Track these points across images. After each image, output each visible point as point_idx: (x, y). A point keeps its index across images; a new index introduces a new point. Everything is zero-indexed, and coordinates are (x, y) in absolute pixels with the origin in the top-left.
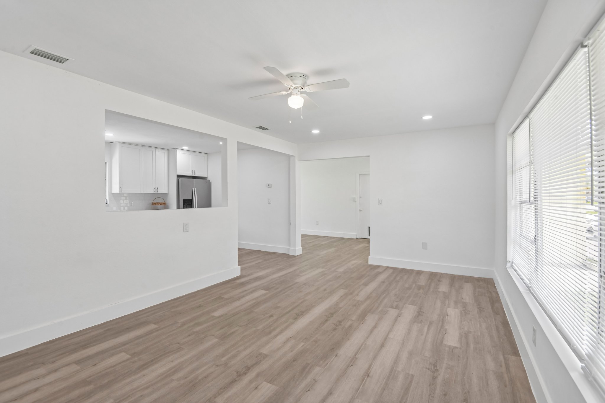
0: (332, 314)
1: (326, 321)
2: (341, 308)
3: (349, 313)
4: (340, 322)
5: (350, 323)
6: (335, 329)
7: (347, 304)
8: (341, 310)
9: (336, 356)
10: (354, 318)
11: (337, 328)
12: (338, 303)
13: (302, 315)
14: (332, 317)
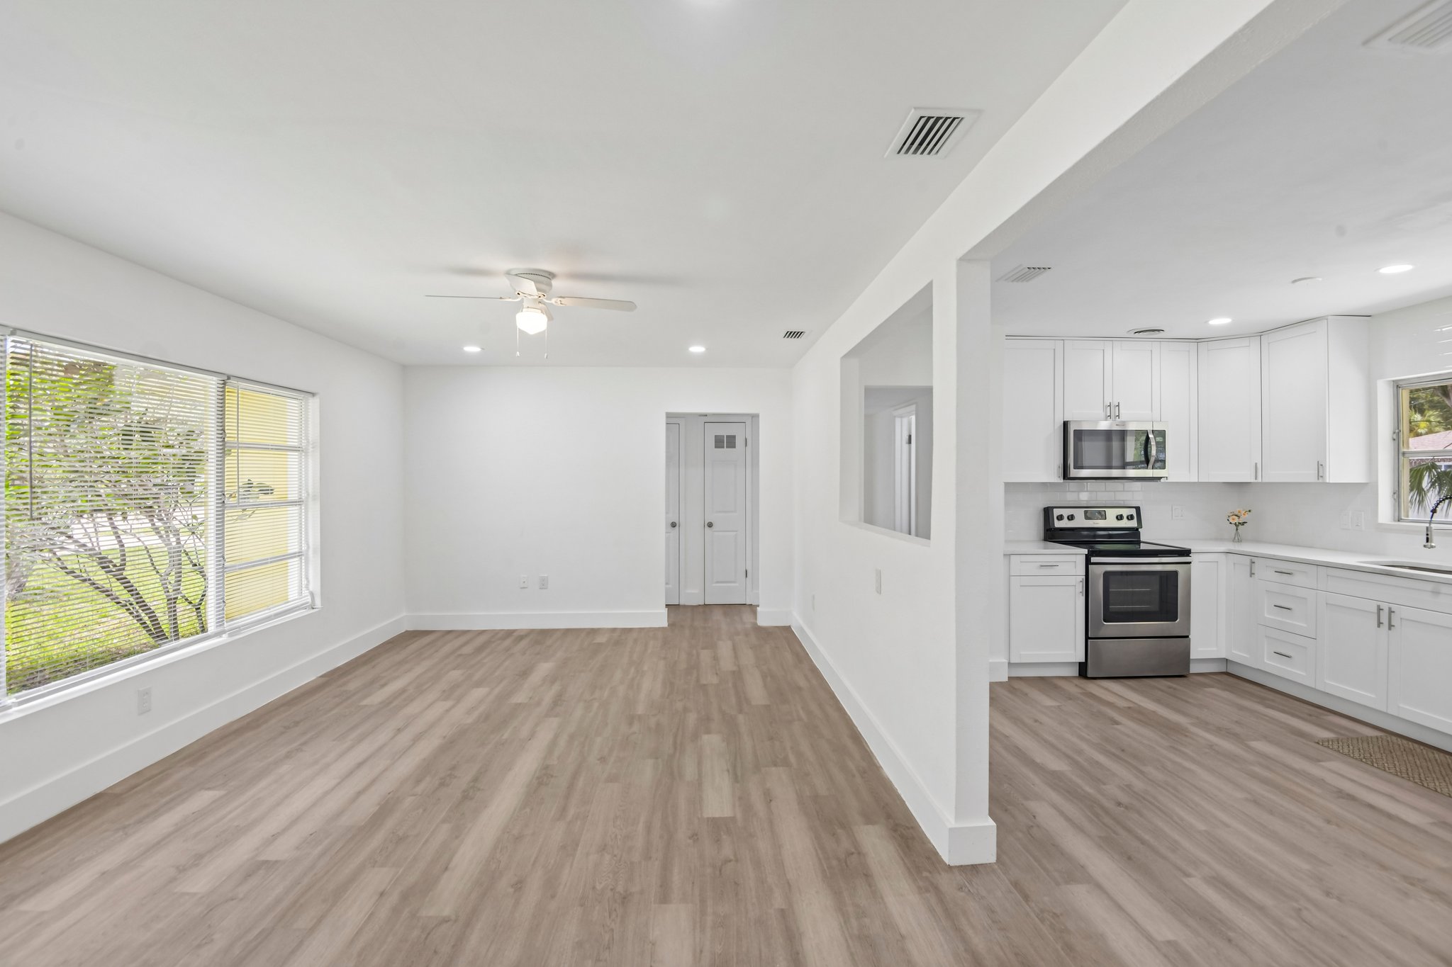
0: (466, 797)
1: (476, 780)
2: (444, 821)
3: (421, 811)
4: (443, 784)
5: (419, 789)
6: (454, 768)
7: (427, 841)
8: (444, 814)
9: (445, 737)
10: (408, 801)
11: (449, 772)
12: (457, 837)
13: (538, 778)
14: (464, 791)
